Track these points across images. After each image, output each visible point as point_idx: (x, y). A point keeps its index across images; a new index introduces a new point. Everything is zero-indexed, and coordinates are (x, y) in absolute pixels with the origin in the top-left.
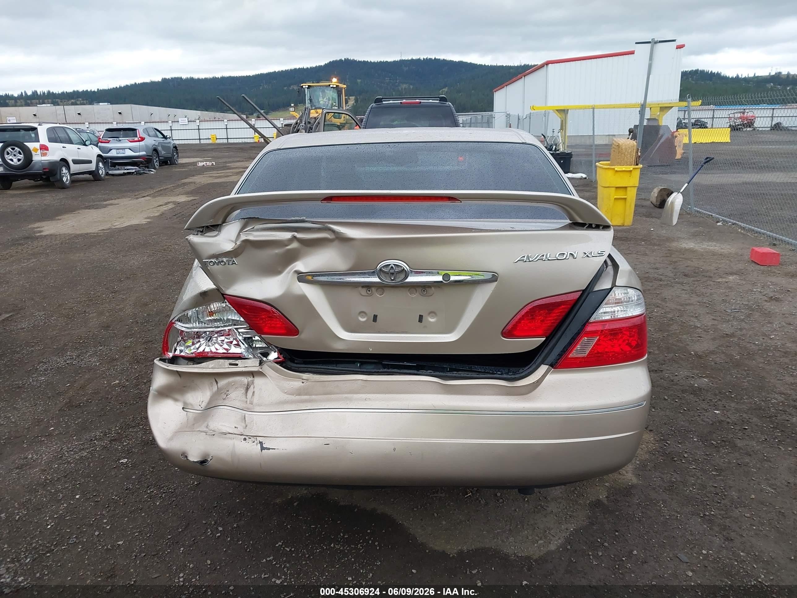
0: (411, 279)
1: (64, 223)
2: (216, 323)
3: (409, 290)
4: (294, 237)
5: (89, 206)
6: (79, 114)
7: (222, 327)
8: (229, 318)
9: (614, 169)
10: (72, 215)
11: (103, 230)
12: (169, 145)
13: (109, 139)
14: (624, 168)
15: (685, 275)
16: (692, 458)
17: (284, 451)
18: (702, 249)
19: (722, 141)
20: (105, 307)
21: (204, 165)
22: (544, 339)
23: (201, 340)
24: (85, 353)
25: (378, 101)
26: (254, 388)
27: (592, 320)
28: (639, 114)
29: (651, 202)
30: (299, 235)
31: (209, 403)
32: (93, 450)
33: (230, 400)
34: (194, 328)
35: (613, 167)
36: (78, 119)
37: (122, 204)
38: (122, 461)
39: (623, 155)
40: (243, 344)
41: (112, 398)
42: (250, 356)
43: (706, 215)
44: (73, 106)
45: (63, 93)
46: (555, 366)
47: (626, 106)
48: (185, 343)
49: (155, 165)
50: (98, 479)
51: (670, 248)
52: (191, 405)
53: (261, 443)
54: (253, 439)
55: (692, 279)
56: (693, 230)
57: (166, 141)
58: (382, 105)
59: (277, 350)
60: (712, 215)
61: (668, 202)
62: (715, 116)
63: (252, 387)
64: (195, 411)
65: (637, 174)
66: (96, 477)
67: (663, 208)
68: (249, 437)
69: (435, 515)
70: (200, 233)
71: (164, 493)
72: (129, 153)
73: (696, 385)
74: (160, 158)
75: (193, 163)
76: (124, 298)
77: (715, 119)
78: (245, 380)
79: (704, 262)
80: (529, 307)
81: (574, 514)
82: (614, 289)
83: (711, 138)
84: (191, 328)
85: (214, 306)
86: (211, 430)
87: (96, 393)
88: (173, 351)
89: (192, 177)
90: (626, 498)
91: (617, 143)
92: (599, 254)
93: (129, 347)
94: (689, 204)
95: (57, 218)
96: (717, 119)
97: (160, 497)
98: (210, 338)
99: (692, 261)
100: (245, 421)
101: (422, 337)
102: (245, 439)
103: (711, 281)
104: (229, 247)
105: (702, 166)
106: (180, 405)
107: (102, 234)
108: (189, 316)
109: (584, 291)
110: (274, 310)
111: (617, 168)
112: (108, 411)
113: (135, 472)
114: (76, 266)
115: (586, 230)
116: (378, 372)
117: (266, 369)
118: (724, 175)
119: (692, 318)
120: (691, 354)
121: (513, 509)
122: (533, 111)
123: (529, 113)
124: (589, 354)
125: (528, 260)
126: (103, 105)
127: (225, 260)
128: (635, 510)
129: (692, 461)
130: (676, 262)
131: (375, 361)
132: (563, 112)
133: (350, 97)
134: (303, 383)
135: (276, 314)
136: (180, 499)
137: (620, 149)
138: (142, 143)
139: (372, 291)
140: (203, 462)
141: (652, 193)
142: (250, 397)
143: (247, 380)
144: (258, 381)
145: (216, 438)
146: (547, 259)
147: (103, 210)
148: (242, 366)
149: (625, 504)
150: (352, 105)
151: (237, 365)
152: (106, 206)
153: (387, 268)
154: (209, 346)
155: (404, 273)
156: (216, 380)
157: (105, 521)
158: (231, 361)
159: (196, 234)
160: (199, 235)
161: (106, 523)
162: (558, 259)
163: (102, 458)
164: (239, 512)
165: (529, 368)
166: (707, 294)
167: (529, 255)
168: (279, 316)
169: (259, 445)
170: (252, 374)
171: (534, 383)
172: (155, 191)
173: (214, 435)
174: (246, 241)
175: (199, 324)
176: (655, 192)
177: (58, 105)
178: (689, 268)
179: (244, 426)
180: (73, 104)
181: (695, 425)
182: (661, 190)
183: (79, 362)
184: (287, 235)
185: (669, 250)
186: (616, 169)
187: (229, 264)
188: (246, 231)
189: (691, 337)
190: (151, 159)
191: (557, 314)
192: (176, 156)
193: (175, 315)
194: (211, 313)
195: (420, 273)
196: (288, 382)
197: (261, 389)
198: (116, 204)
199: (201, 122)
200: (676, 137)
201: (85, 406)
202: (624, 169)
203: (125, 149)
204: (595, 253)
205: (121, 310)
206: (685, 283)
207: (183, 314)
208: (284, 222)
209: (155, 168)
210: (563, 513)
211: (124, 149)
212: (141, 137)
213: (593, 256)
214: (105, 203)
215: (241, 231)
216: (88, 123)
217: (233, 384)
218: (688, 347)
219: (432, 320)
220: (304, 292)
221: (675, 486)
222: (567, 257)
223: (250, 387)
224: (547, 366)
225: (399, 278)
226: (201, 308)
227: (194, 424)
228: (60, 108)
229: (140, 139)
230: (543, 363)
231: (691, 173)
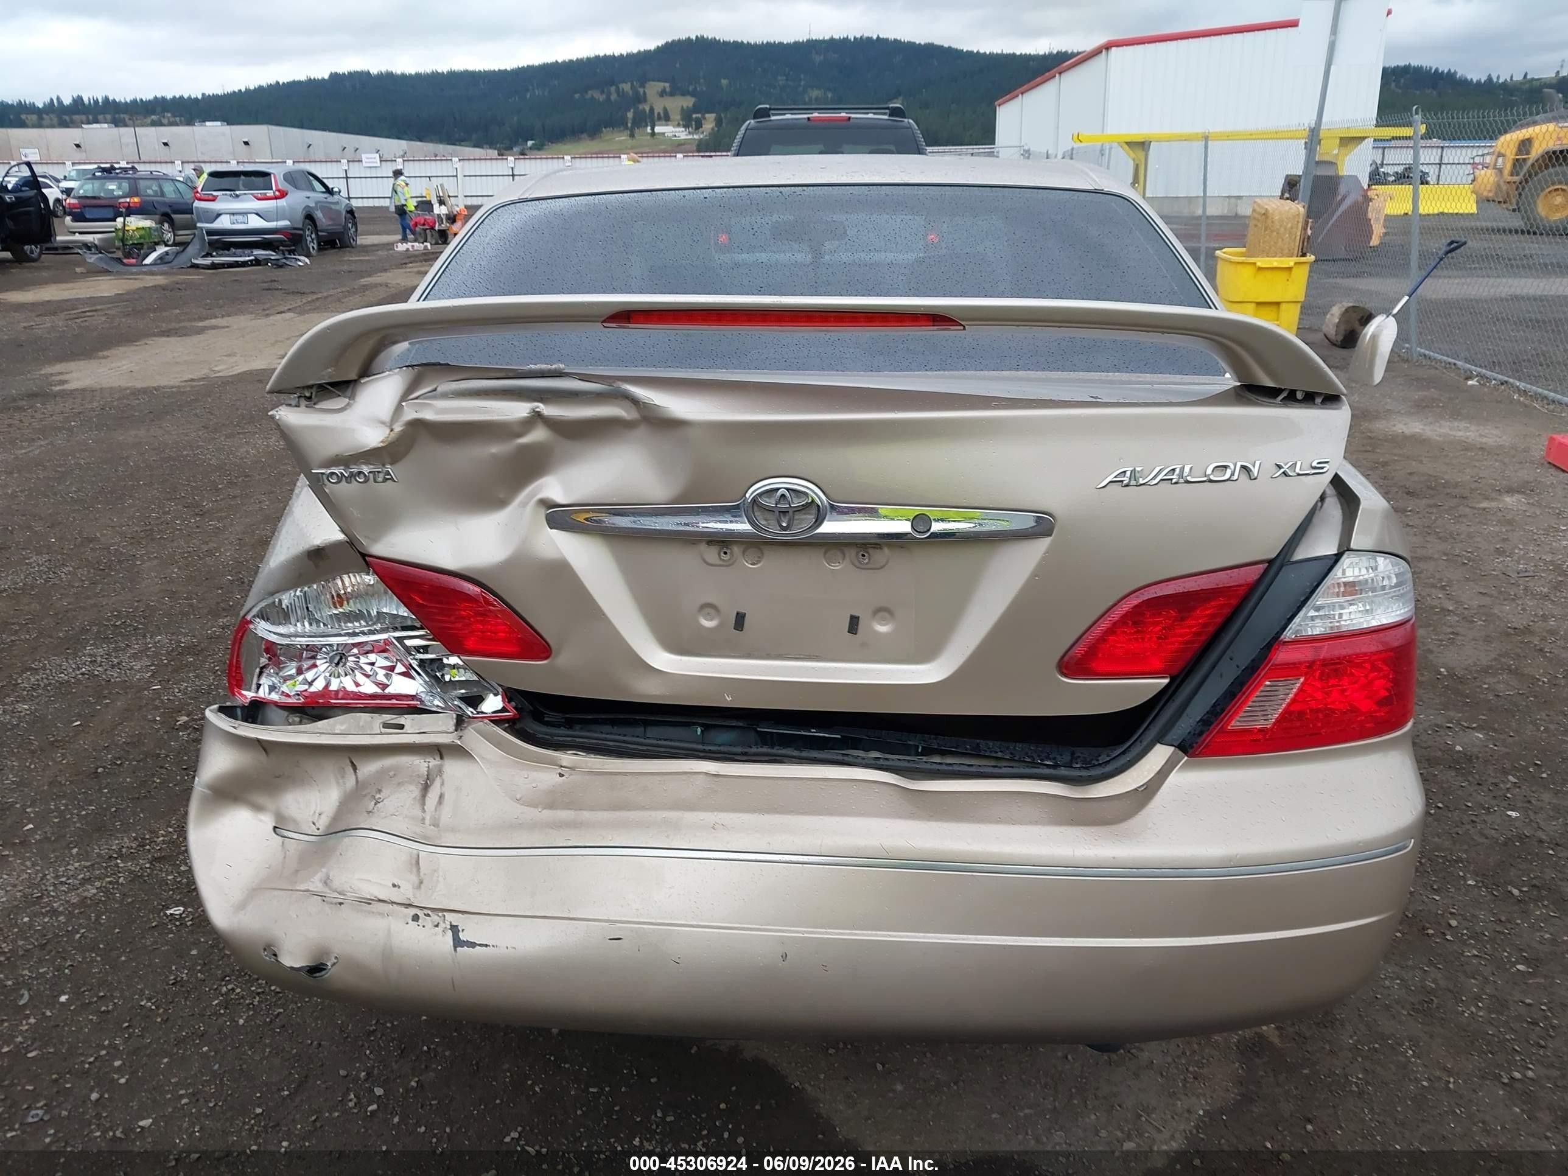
0: (830, 527)
1: (113, 365)
2: (350, 625)
3: (825, 553)
4: (537, 416)
5: (169, 330)
6: (166, 144)
7: (364, 633)
8: (384, 610)
9: (1255, 264)
10: (133, 348)
11: (192, 380)
12: (337, 207)
13: (215, 193)
14: (1275, 262)
15: (1408, 493)
16: (1467, 929)
17: (511, 950)
18: (1440, 436)
19: (1461, 211)
20: (178, 547)
21: (408, 250)
22: (1166, 681)
23: (318, 662)
24: (125, 649)
25: (765, 113)
26: (442, 784)
27: (1289, 634)
28: (1306, 148)
29: (1325, 335)
30: (547, 410)
31: (337, 817)
32: (110, 883)
33: (383, 815)
34: (296, 636)
35: (1252, 260)
36: (163, 153)
37: (235, 327)
38: (171, 911)
39: (1275, 234)
40: (419, 674)
41: (167, 756)
42: (436, 702)
43: (1443, 364)
44: (153, 129)
45: (134, 101)
46: (1191, 751)
47: (1276, 135)
48: (281, 669)
49: (309, 249)
50: (114, 954)
51: (1371, 432)
52: (295, 821)
53: (454, 929)
54: (435, 918)
55: (1424, 501)
56: (1418, 395)
57: (331, 199)
58: (769, 123)
59: (500, 690)
60: (1455, 364)
61: (1365, 335)
62: (1445, 160)
63: (438, 782)
64: (302, 837)
65: (1301, 276)
66: (111, 950)
67: (1354, 347)
68: (426, 912)
69: (879, 1067)
70: (303, 402)
71: (258, 994)
72: (255, 222)
73: (1458, 748)
74: (320, 234)
75: (388, 244)
76: (218, 528)
77: (1443, 166)
78: (421, 764)
79: (1447, 464)
80: (1134, 601)
81: (1205, 1071)
82: (1345, 556)
83: (1438, 205)
84: (289, 636)
85: (349, 582)
86: (335, 891)
87: (134, 743)
88: (254, 686)
89: (382, 274)
90: (1324, 1030)
91: (1263, 208)
92: (1315, 468)
93: (219, 637)
94: (1407, 340)
95: (101, 354)
96: (1449, 166)
97: (248, 1005)
98: (341, 658)
99: (1421, 462)
100: (419, 869)
101: (856, 670)
102: (416, 918)
103: (1467, 506)
104: (373, 437)
105: (1441, 259)
106: (267, 821)
107: (188, 389)
108: (284, 606)
109: (1271, 562)
110: (491, 597)
111: (1261, 262)
112: (156, 788)
113: (199, 940)
114: (127, 457)
115: (1280, 406)
116: (745, 754)
117: (472, 738)
118: (1468, 280)
119: (1433, 590)
120: (1440, 673)
121: (1060, 1054)
122: (1077, 145)
123: (1070, 148)
124: (1278, 721)
125: (1133, 483)
126: (214, 127)
127: (365, 469)
128: (1347, 1062)
129: (1470, 938)
130: (1385, 464)
131: (741, 724)
132: (1141, 146)
133: (707, 115)
134: (561, 775)
135: (494, 606)
136: (293, 1009)
137: (1269, 221)
138: (282, 202)
139: (732, 553)
140: (315, 969)
141: (1328, 316)
142: (433, 809)
143: (426, 764)
144: (453, 768)
145: (345, 912)
146: (1182, 481)
147: (196, 339)
148: (415, 730)
149: (1324, 1048)
150: (710, 130)
151: (402, 727)
152: (201, 331)
153: (769, 498)
154: (339, 677)
155: (814, 512)
156: (352, 763)
157: (117, 1063)
158: (387, 718)
159: (294, 403)
160: (303, 408)
161: (118, 1070)
162: (1211, 481)
163: (128, 903)
164: (425, 1048)
165: (1124, 753)
166: (1462, 536)
167: (1138, 469)
168: (502, 611)
169: (450, 933)
170: (439, 750)
171: (1136, 789)
172: (304, 301)
173: (341, 904)
174: (417, 425)
175: (311, 624)
176: (1335, 314)
177: (126, 125)
178: (1415, 478)
179: (417, 882)
180: (154, 124)
181: (1466, 847)
182: (1347, 310)
183: (106, 670)
184: (520, 410)
185: (1370, 437)
186: (1259, 264)
187: (375, 481)
188: (416, 398)
189: (1435, 635)
190: (301, 236)
191: (1201, 618)
192: (354, 229)
193: (253, 603)
194: (340, 599)
195: (852, 511)
196: (525, 773)
197: (458, 789)
198: (223, 327)
199: (406, 163)
200: (1371, 200)
201: (108, 773)
202: (1275, 264)
203: (247, 213)
204: (1304, 466)
205: (210, 553)
206: (1410, 511)
207: (270, 601)
208: (511, 375)
209: (308, 256)
210: (1177, 1068)
211: (245, 213)
212: (279, 191)
213: (1299, 475)
214: (201, 324)
215: (404, 397)
216: (180, 162)
217: (391, 773)
218: (1431, 657)
219: (883, 629)
220: (561, 553)
221: (1435, 1001)
222: (1233, 474)
223: (432, 783)
224: (1172, 748)
225: (800, 523)
226: (315, 586)
227: (297, 871)
228: (126, 132)
229: (277, 193)
230: (1160, 739)
231: (1415, 274)
